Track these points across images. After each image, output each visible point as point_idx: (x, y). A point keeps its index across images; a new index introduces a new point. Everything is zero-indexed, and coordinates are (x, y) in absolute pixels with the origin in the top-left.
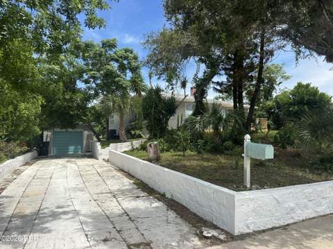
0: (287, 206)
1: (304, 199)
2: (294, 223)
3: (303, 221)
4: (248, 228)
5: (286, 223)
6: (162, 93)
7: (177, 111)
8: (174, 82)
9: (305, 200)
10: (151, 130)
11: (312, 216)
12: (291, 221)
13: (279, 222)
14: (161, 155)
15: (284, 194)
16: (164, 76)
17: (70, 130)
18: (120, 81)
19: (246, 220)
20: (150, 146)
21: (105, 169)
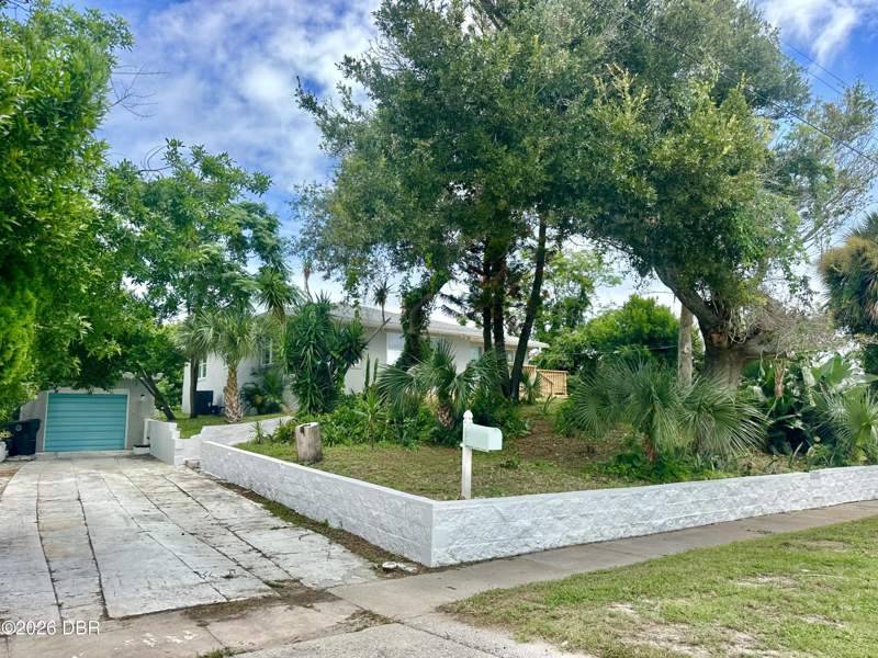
0: (517, 524)
1: (549, 515)
2: (530, 553)
3: (545, 550)
4: (453, 556)
5: (516, 552)
6: (332, 312)
7: (365, 353)
8: (361, 289)
9: (550, 517)
10: (304, 396)
11: (561, 544)
12: (526, 550)
13: (504, 549)
14: (327, 450)
15: (514, 506)
16: (338, 273)
17: (98, 391)
18: (233, 279)
19: (451, 544)
20: (302, 430)
21: (196, 482)
